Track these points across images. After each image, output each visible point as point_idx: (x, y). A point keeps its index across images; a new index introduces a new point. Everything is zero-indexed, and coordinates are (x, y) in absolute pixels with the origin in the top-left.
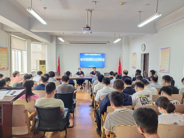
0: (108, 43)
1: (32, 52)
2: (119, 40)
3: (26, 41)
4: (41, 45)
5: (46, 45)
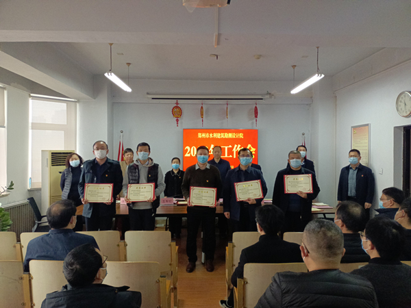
0: (268, 96)
1: (30, 125)
2: (316, 78)
3: (4, 88)
4: (64, 105)
5: (78, 105)
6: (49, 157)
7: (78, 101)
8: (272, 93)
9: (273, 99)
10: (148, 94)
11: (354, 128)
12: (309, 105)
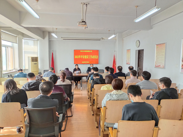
3: (17, 37)
4: (33, 41)
6: (31, 59)
7: (38, 40)
8: (103, 38)
9: (103, 40)
10: (62, 38)
11: (127, 50)
12: (115, 42)
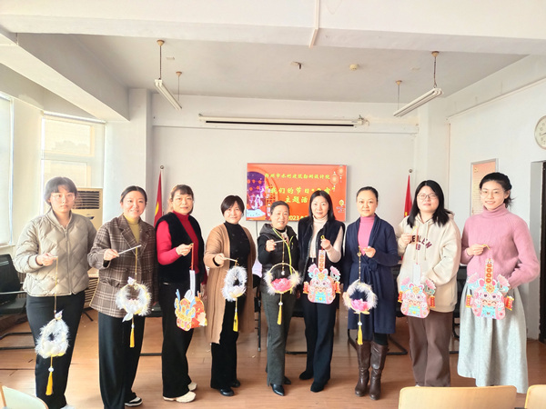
0: (360, 122)
3: (10, 101)
5: (106, 127)
7: (107, 123)
8: (365, 117)
9: (366, 124)
10: (200, 115)
11: (475, 164)
12: (414, 134)
